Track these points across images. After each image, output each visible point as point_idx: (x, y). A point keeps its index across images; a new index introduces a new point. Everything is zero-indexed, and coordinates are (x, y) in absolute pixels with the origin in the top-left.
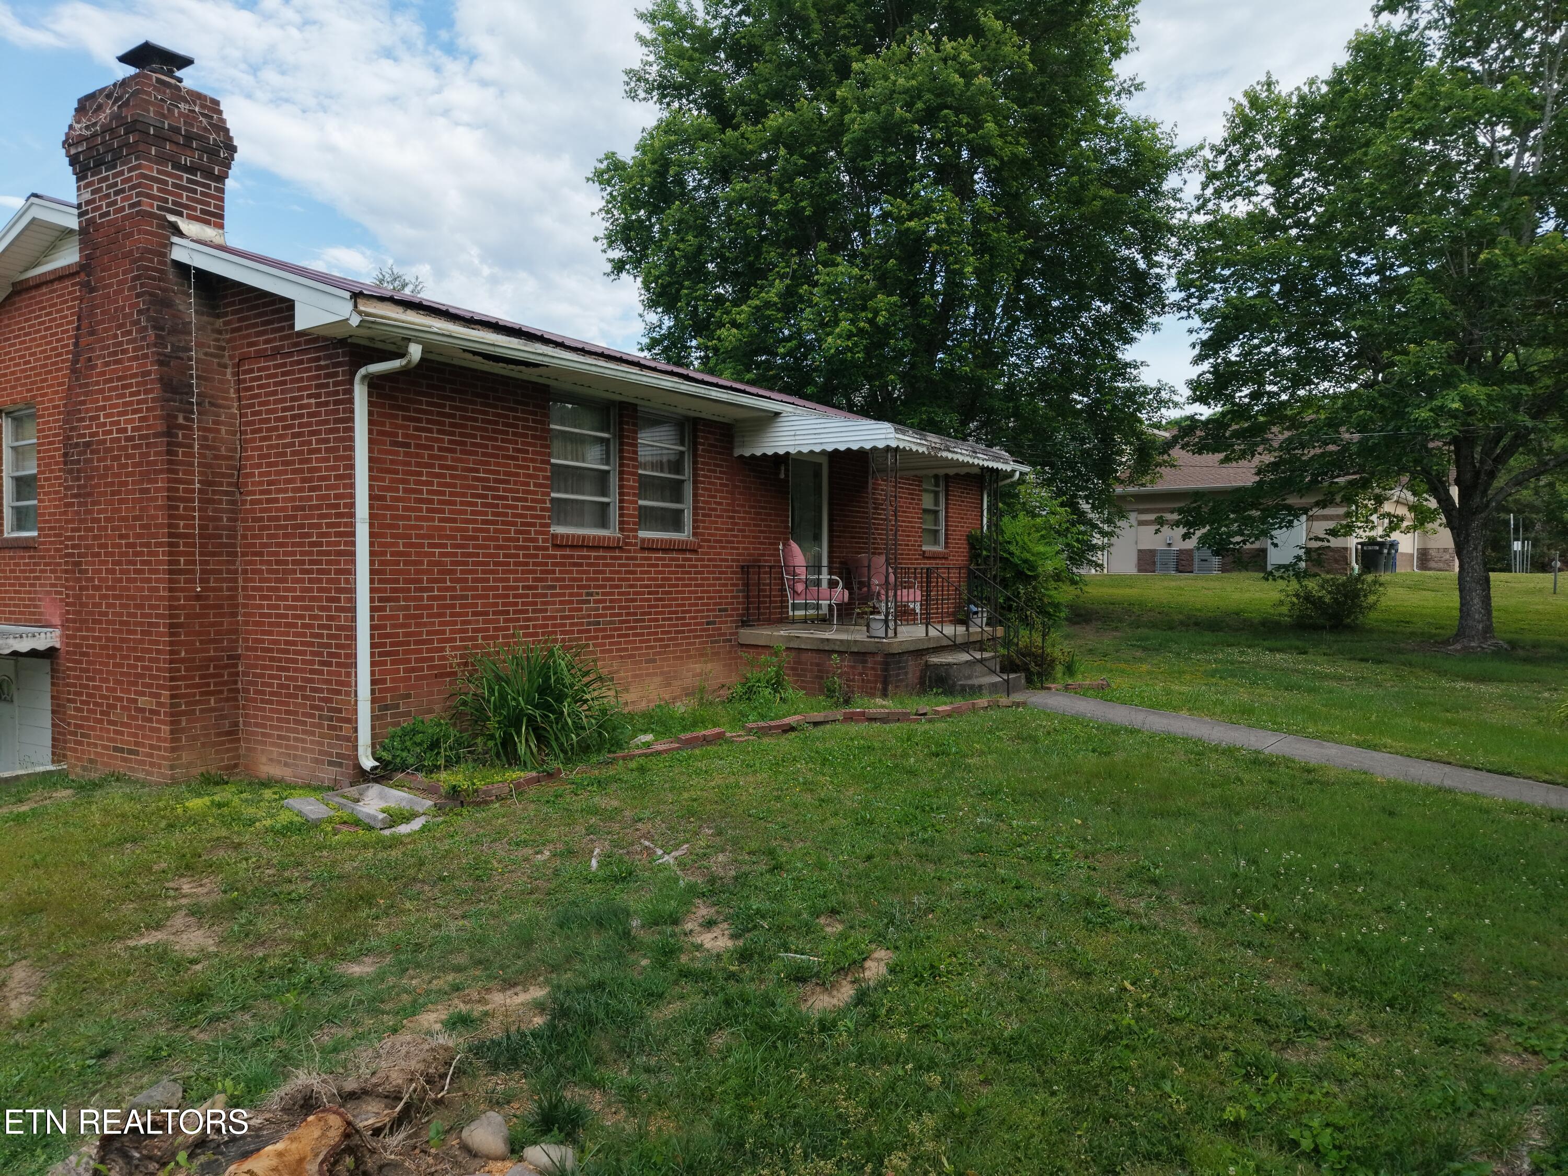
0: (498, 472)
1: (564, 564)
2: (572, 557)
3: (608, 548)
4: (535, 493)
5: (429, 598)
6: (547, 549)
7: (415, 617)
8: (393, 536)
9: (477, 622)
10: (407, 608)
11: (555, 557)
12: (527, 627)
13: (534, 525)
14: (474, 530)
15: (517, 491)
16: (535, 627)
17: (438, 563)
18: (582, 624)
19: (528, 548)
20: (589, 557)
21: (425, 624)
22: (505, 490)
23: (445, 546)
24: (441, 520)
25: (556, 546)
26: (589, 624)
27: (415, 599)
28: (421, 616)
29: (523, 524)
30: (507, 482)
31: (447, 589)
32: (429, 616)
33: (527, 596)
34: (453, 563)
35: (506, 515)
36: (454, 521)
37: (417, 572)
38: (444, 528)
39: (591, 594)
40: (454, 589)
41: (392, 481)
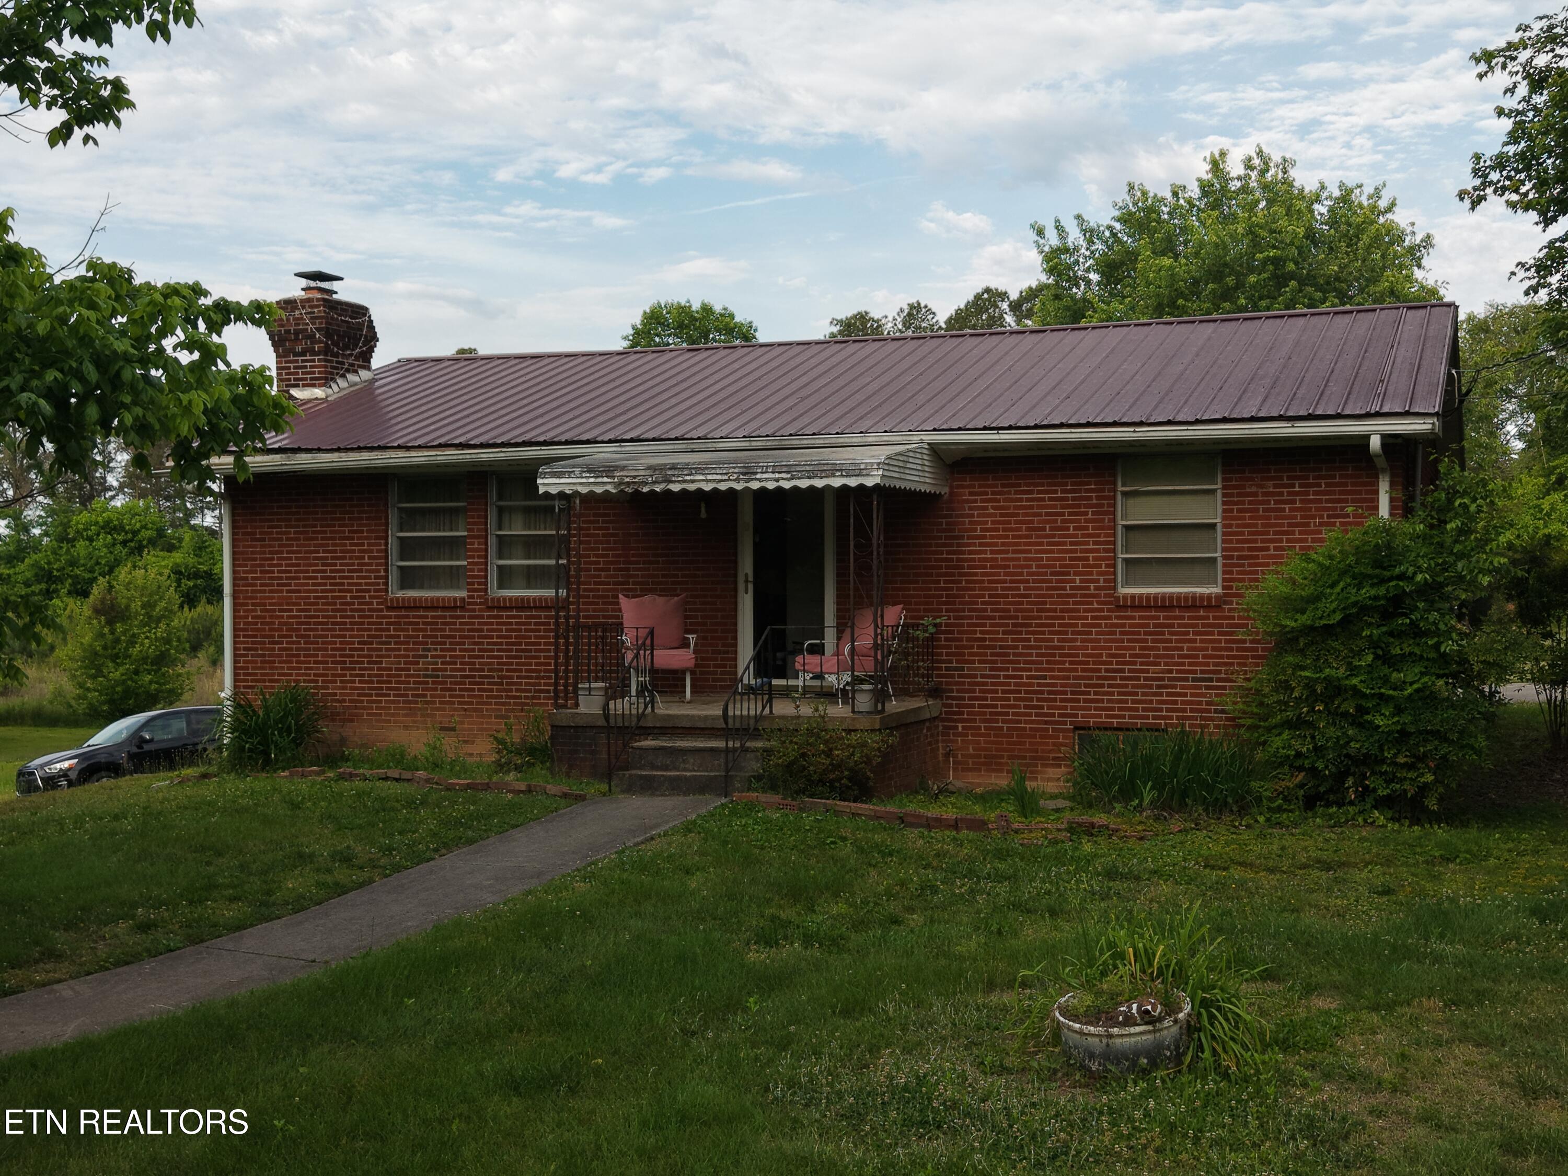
0: (335, 552)
1: (399, 623)
2: (408, 617)
3: (444, 608)
4: (370, 564)
5: (279, 649)
6: (382, 610)
7: (269, 662)
8: (253, 604)
9: (318, 668)
10: (263, 656)
11: (390, 617)
12: (363, 675)
13: (369, 591)
14: (315, 597)
15: (353, 564)
16: (369, 675)
17: (286, 624)
18: (419, 676)
19: (363, 610)
20: (427, 617)
21: (277, 668)
22: (341, 565)
23: (291, 611)
24: (288, 591)
25: (390, 609)
26: (426, 676)
27: (269, 649)
28: (274, 662)
29: (357, 591)
30: (344, 558)
31: (293, 643)
32: (280, 662)
33: (363, 650)
34: (298, 623)
35: (343, 584)
36: (299, 591)
37: (270, 630)
38: (291, 597)
39: (429, 650)
40: (299, 643)
41: (252, 566)
